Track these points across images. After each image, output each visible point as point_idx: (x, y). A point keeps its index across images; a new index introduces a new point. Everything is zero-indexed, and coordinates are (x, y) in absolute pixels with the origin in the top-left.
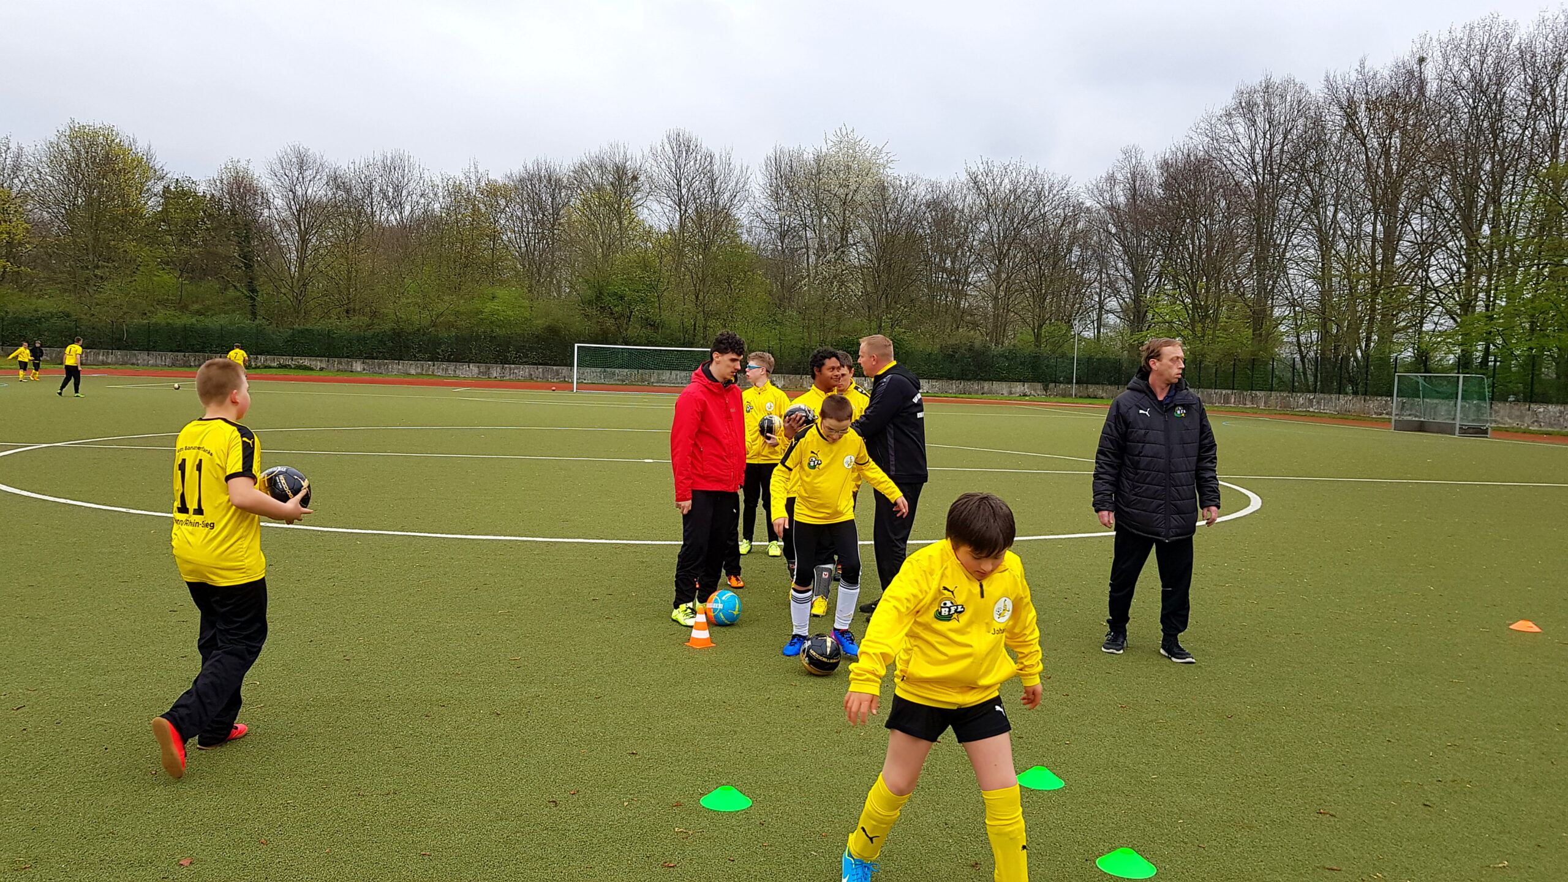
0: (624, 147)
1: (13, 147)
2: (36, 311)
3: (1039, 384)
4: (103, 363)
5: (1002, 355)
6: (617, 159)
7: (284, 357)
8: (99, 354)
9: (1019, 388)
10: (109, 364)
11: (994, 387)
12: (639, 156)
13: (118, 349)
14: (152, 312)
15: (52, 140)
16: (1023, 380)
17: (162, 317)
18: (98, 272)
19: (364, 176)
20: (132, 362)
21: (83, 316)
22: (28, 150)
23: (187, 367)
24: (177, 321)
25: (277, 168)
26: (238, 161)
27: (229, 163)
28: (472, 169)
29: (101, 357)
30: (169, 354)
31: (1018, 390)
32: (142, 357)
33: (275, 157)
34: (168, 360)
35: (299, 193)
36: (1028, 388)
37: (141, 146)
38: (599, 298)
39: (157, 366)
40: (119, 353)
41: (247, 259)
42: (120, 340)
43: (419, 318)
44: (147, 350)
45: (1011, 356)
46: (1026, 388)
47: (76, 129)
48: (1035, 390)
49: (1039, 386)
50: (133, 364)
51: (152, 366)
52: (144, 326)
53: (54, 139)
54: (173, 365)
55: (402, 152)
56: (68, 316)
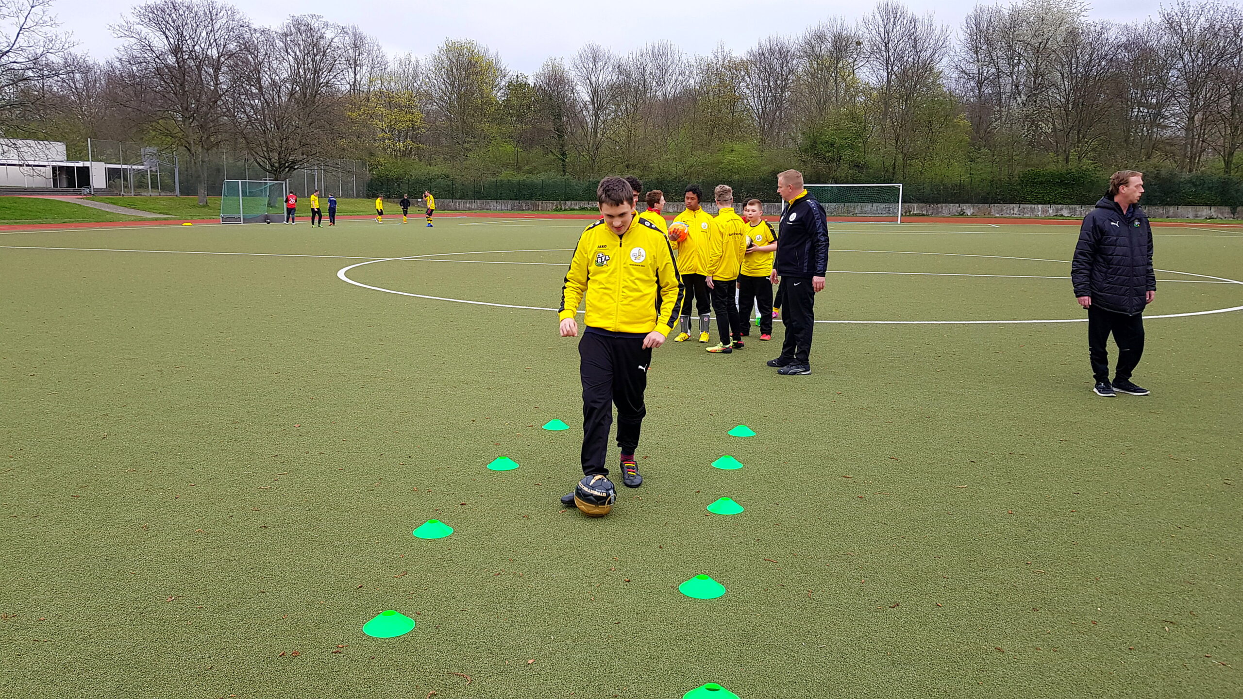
0: (841, 19)
1: (413, 60)
2: (428, 174)
3: (1227, 207)
4: (469, 209)
5: (1190, 182)
6: (835, 30)
7: (583, 202)
8: (466, 202)
9: (1205, 211)
10: (473, 209)
11: (1179, 210)
12: (854, 27)
13: (479, 199)
14: (499, 173)
15: (436, 54)
16: (1209, 204)
17: (506, 175)
18: (466, 145)
19: (639, 63)
20: (486, 208)
21: (457, 177)
22: (422, 63)
23: (521, 210)
24: (515, 178)
25: (578, 62)
26: (555, 59)
27: (549, 61)
28: (720, 50)
29: (468, 205)
30: (510, 201)
31: (1204, 214)
32: (493, 204)
33: (577, 54)
34: (509, 206)
35: (593, 79)
36: (1215, 212)
37: (492, 53)
38: (814, 146)
39: (502, 210)
40: (479, 201)
41: (560, 132)
42: (479, 192)
43: (676, 170)
44: (496, 199)
45: (1199, 183)
46: (1213, 212)
47: (450, 45)
48: (1222, 214)
49: (1227, 209)
50: (487, 209)
51: (499, 210)
52: (493, 182)
53: (437, 54)
54: (512, 209)
55: (666, 42)
56: (448, 177)
